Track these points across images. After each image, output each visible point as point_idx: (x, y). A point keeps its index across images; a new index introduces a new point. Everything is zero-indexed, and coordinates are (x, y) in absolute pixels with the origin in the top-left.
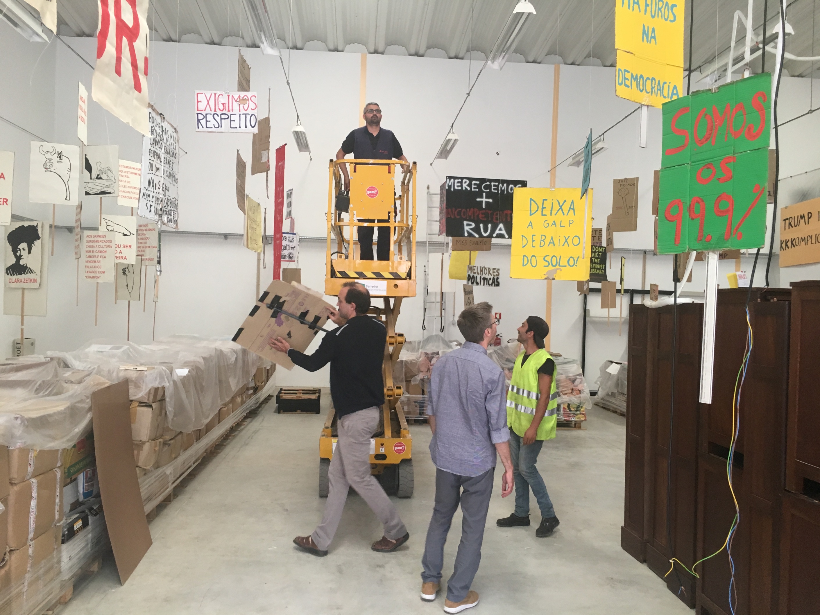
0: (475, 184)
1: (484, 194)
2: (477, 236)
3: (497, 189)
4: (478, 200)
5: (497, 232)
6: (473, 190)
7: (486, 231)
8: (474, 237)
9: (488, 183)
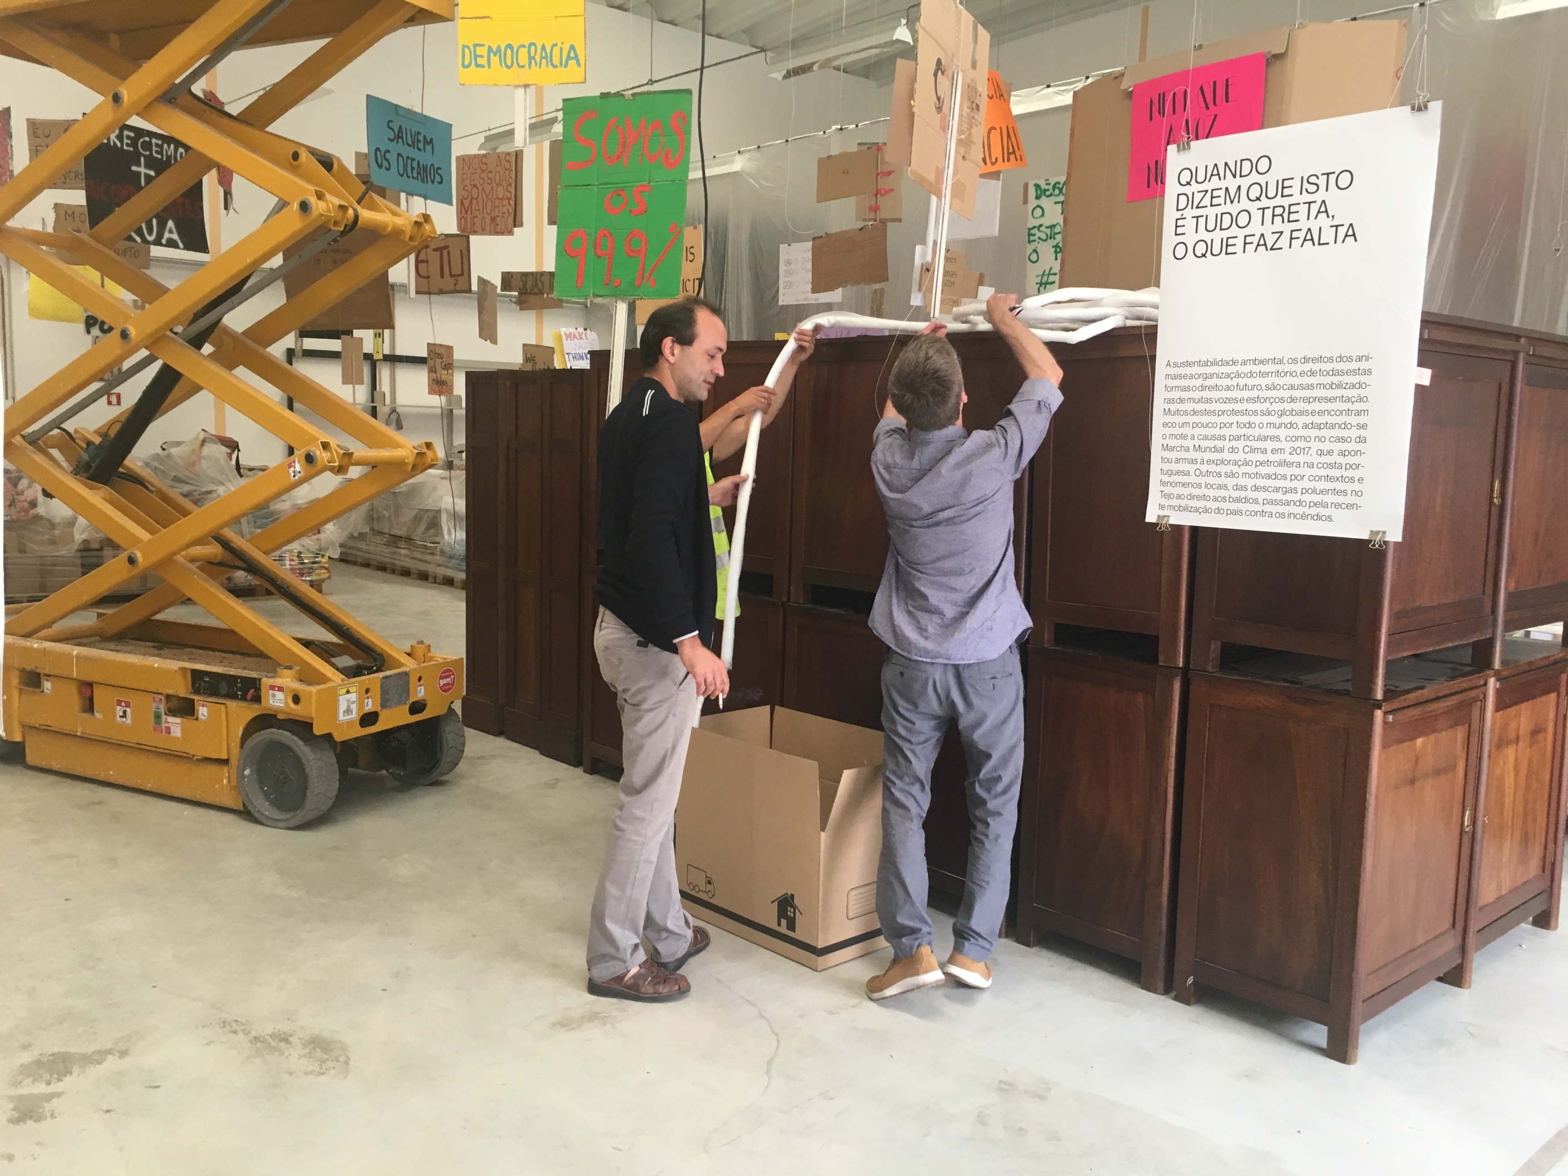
0: (128, 137)
1: (142, 159)
2: (138, 239)
3: (160, 153)
4: (134, 168)
5: (167, 235)
6: (125, 148)
7: (150, 233)
8: (135, 241)
9: (147, 139)
